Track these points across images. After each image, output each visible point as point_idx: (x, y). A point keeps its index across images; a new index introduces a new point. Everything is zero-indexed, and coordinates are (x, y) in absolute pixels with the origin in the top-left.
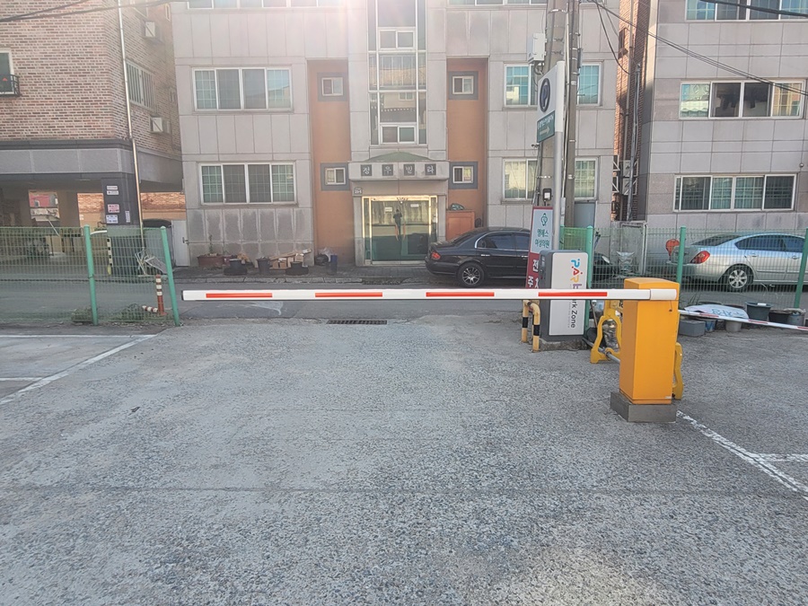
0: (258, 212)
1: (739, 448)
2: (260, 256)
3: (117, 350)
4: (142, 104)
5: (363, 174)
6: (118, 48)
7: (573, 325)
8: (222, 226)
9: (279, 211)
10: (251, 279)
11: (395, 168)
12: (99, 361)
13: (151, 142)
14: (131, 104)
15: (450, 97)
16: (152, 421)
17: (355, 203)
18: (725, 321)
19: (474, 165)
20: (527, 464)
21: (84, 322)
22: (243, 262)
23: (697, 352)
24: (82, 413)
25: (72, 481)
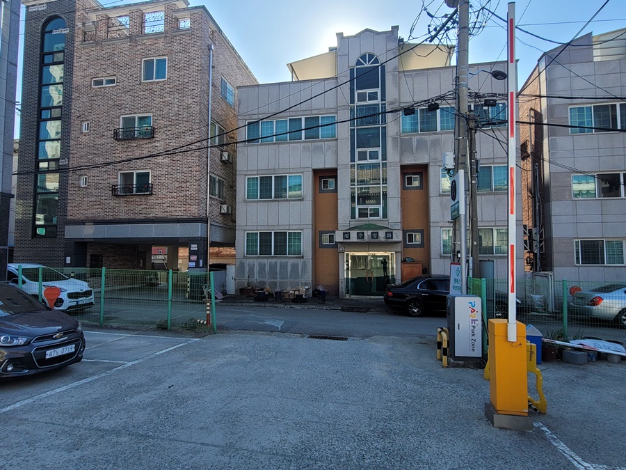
0: (279, 261)
1: (577, 458)
2: (278, 289)
3: (176, 347)
4: (217, 197)
5: (344, 238)
6: (206, 167)
7: (473, 350)
8: (256, 270)
9: (291, 261)
10: (270, 305)
11: (365, 234)
12: (162, 354)
13: (220, 219)
14: (210, 197)
15: (403, 188)
16: (178, 395)
17: (340, 257)
18: (607, 354)
19: (421, 232)
20: (403, 450)
21: (163, 328)
22: (267, 293)
23: (576, 377)
24: (141, 385)
25: (120, 428)
